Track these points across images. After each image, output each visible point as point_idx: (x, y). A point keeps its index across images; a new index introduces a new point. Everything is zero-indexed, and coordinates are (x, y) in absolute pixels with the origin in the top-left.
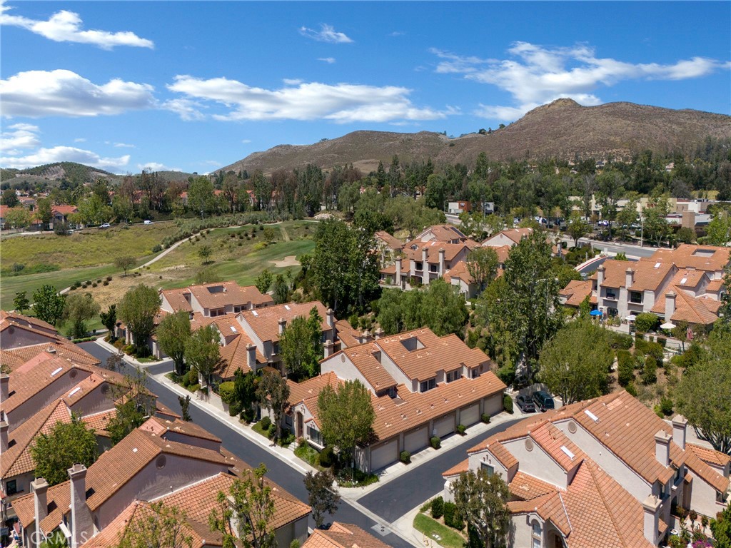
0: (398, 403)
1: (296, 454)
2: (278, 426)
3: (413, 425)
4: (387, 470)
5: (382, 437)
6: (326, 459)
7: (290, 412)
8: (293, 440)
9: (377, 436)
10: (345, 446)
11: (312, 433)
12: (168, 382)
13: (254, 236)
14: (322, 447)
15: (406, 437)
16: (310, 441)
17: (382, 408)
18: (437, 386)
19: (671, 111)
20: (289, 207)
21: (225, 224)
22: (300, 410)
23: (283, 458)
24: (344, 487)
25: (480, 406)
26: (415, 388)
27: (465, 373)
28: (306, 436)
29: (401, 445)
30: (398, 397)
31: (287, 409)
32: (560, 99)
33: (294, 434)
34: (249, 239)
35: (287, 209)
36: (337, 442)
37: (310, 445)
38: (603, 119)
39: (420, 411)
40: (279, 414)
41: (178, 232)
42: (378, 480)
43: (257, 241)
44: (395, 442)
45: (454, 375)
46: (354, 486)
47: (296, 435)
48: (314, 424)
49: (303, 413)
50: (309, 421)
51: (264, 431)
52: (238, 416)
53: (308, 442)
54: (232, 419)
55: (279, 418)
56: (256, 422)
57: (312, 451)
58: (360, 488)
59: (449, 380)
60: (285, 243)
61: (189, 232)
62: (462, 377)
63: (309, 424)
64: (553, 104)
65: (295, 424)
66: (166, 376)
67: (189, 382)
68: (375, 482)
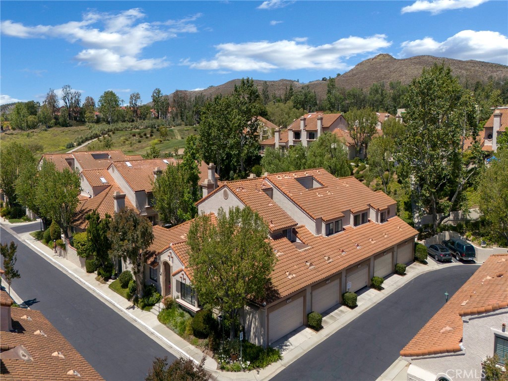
0: (299, 247)
1: (160, 320)
2: (139, 282)
3: (324, 276)
4: (291, 340)
5: (284, 292)
6: (202, 326)
7: (154, 263)
8: (158, 301)
9: (276, 292)
10: (230, 307)
11: (183, 289)
12: (31, 239)
13: (151, 136)
14: (195, 309)
15: (314, 293)
16: (180, 301)
17: (279, 254)
18: (344, 229)
19: (460, 61)
20: (181, 116)
21: (129, 128)
22: (167, 259)
23: (142, 326)
24: (228, 370)
25: (393, 254)
26: (318, 230)
27: (372, 216)
28: (175, 294)
29: (308, 303)
30: (298, 241)
31: (152, 259)
32: (380, 55)
33: (159, 292)
34: (147, 138)
35: (180, 118)
36: (218, 301)
37: (180, 306)
38: (412, 67)
39: (329, 258)
40: (139, 265)
41: (89, 133)
42: (280, 358)
43: (154, 139)
44: (301, 300)
45: (361, 218)
46: (244, 369)
47: (163, 293)
48: (185, 277)
49: (170, 263)
50: (178, 273)
51: (122, 290)
52: (96, 272)
53: (177, 303)
54: (88, 276)
55: (139, 271)
56: (116, 279)
57: (182, 315)
58: (255, 371)
59: (356, 224)
60: (177, 140)
61: (98, 133)
62: (369, 221)
63: (178, 277)
64: (375, 58)
65: (162, 279)
66: (30, 234)
67: (49, 237)
68: (275, 361)
